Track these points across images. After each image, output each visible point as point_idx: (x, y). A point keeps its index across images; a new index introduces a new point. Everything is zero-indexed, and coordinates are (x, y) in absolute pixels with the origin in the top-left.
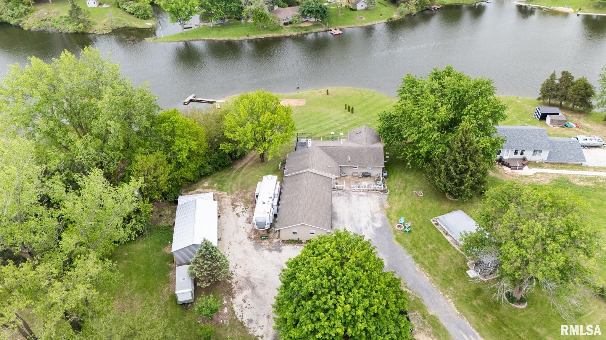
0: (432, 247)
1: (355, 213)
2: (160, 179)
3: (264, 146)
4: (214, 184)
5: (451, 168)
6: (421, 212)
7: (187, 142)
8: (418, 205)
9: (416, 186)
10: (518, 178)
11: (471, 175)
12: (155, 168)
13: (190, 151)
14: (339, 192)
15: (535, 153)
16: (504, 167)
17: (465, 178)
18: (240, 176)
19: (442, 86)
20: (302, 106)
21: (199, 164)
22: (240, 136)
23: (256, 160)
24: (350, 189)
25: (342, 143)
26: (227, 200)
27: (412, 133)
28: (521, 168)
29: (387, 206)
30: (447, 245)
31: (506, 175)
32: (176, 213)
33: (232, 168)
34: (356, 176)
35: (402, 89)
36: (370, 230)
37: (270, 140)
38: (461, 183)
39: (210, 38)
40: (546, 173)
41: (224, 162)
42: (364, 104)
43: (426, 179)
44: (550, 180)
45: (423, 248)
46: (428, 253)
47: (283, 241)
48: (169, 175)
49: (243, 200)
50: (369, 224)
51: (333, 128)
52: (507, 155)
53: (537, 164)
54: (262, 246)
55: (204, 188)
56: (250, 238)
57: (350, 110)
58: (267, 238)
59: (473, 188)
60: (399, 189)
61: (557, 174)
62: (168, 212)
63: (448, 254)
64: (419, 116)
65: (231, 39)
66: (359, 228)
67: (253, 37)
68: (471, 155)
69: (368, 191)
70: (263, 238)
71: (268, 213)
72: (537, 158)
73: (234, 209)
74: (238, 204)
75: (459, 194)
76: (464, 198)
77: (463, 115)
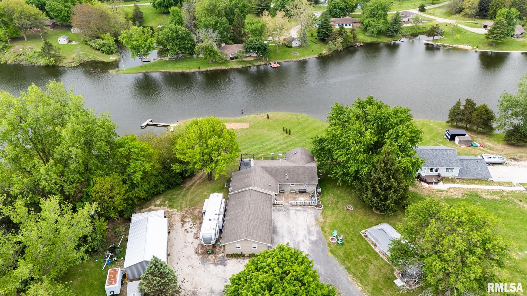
0: (362, 258)
1: (293, 227)
2: (116, 199)
3: (211, 166)
4: (165, 202)
5: (377, 186)
6: (352, 225)
7: (141, 164)
8: (349, 218)
9: (347, 201)
10: (435, 193)
11: (394, 192)
12: (112, 188)
13: (144, 172)
14: (278, 207)
15: (448, 170)
16: (422, 182)
17: (389, 195)
18: (189, 193)
19: (366, 113)
20: (246, 129)
21: (152, 183)
22: (189, 157)
23: (204, 179)
24: (288, 205)
25: (280, 163)
26: (177, 216)
27: (342, 154)
28: (436, 184)
29: (321, 220)
30: (375, 256)
31: (424, 190)
32: (129, 230)
33: (182, 186)
34: (294, 192)
35: (331, 115)
36: (307, 243)
37: (217, 161)
38: (386, 199)
39: (166, 70)
40: (458, 188)
41: (175, 180)
42: (300, 127)
43: (355, 195)
44: (462, 194)
45: (355, 259)
46: (359, 264)
47: (227, 255)
48: (124, 195)
49: (192, 216)
50: (306, 237)
51: (272, 148)
52: (424, 172)
53: (450, 179)
54: (208, 260)
55: (156, 205)
56: (197, 253)
57: (288, 132)
58: (213, 252)
59: (396, 203)
60: (331, 204)
61: (468, 189)
62: (122, 229)
63: (377, 264)
64: (347, 140)
65: (184, 71)
66: (297, 241)
67: (204, 69)
68: (394, 174)
69: (304, 206)
70: (209, 252)
71: (214, 229)
72: (450, 175)
73: (183, 225)
74: (187, 220)
75: (384, 209)
76: (389, 212)
77: (385, 139)
